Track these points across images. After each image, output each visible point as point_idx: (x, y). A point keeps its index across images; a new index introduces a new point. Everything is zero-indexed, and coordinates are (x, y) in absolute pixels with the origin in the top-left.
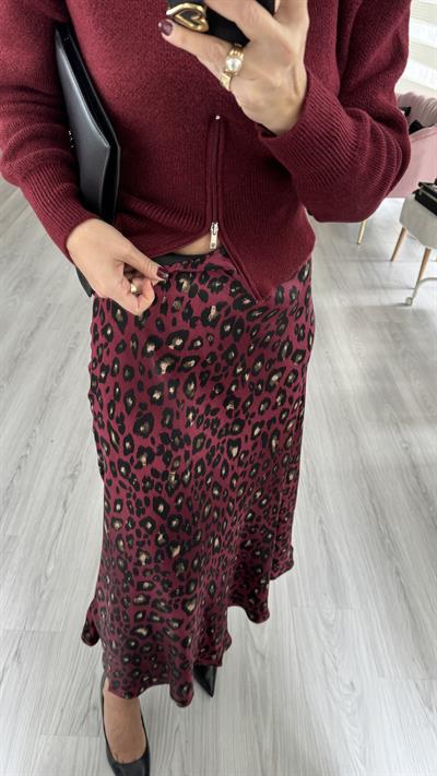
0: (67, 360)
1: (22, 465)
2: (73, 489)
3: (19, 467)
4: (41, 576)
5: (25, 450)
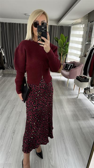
0: (12, 110)
1: (4, 131)
2: (14, 135)
4: (8, 152)
5: (4, 128)
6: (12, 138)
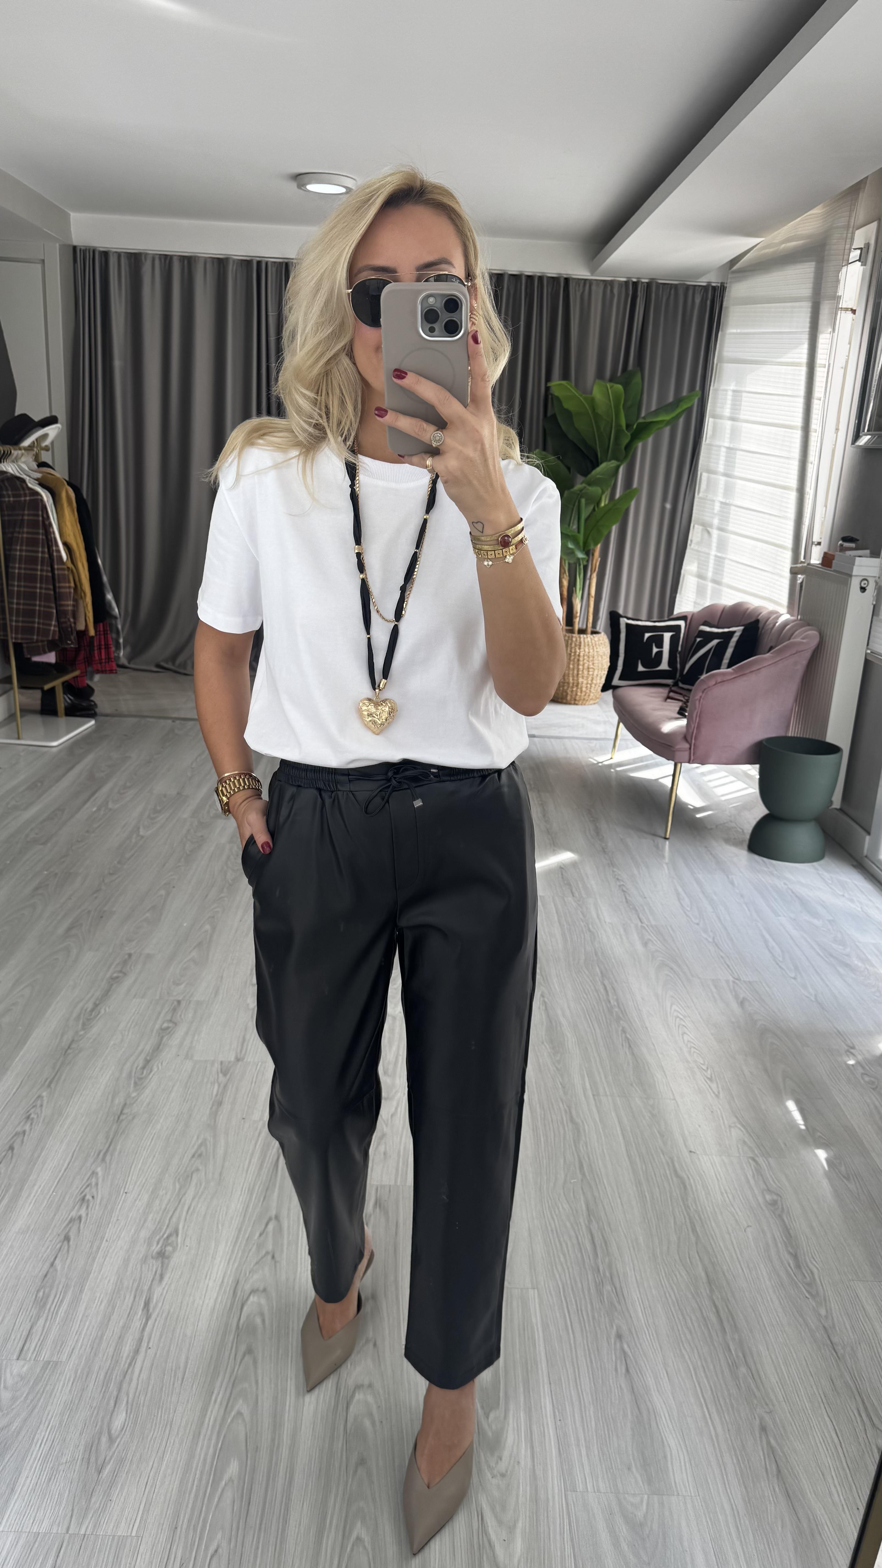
0: (157, 1048)
1: (72, 1235)
2: (162, 1277)
3: (67, 1238)
4: (101, 1433)
5: (76, 1208)
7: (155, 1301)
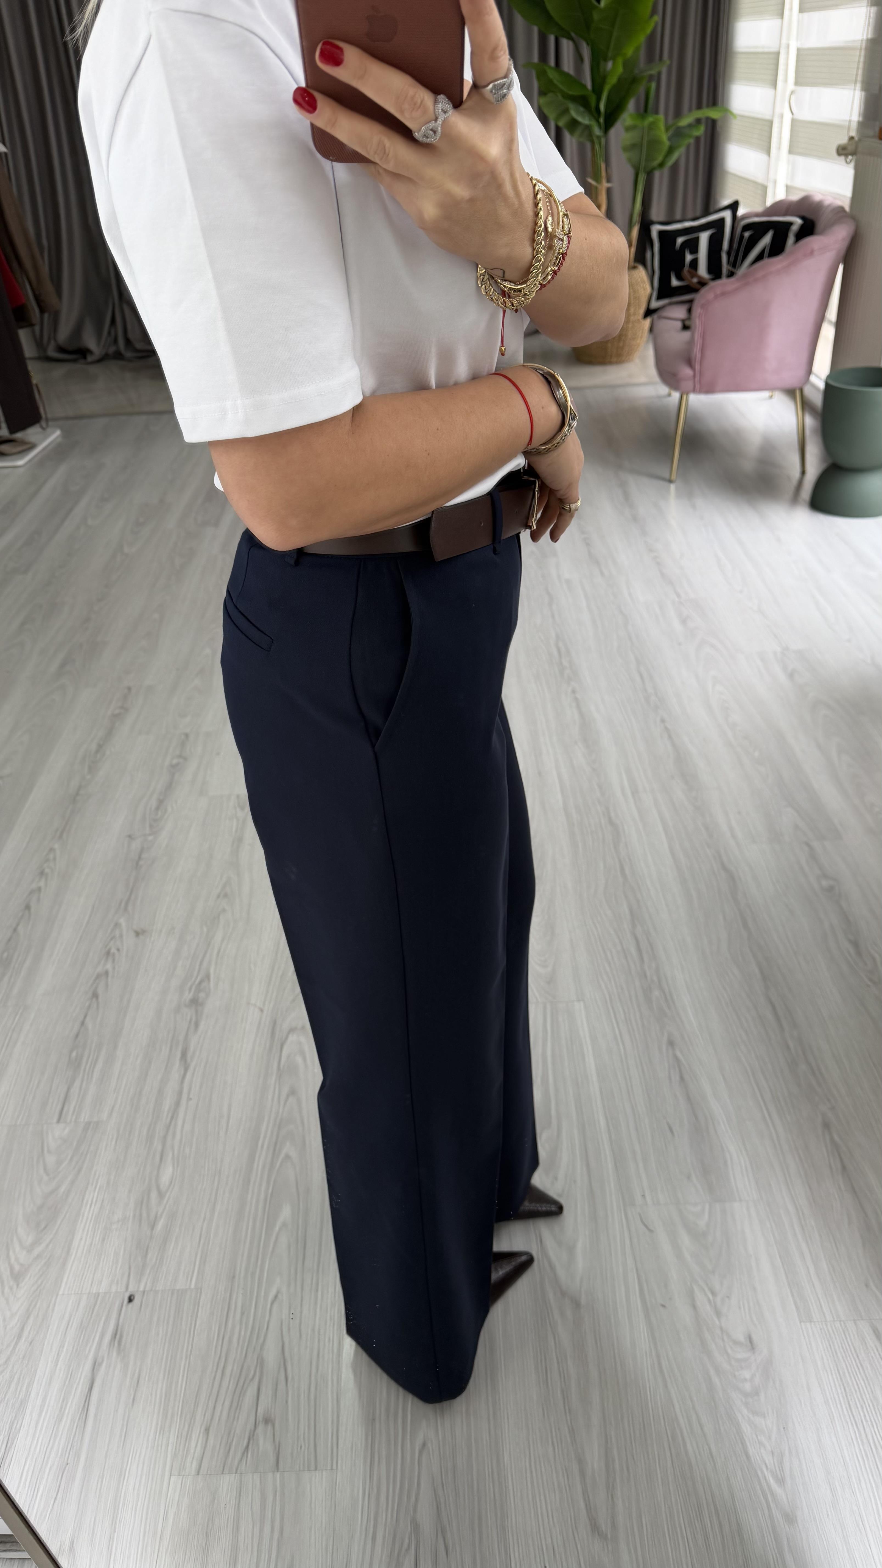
0: (169, 788)
1: (100, 991)
2: (197, 1026)
3: (95, 995)
5: (103, 962)
6: (184, 1055)
7: (192, 1049)
